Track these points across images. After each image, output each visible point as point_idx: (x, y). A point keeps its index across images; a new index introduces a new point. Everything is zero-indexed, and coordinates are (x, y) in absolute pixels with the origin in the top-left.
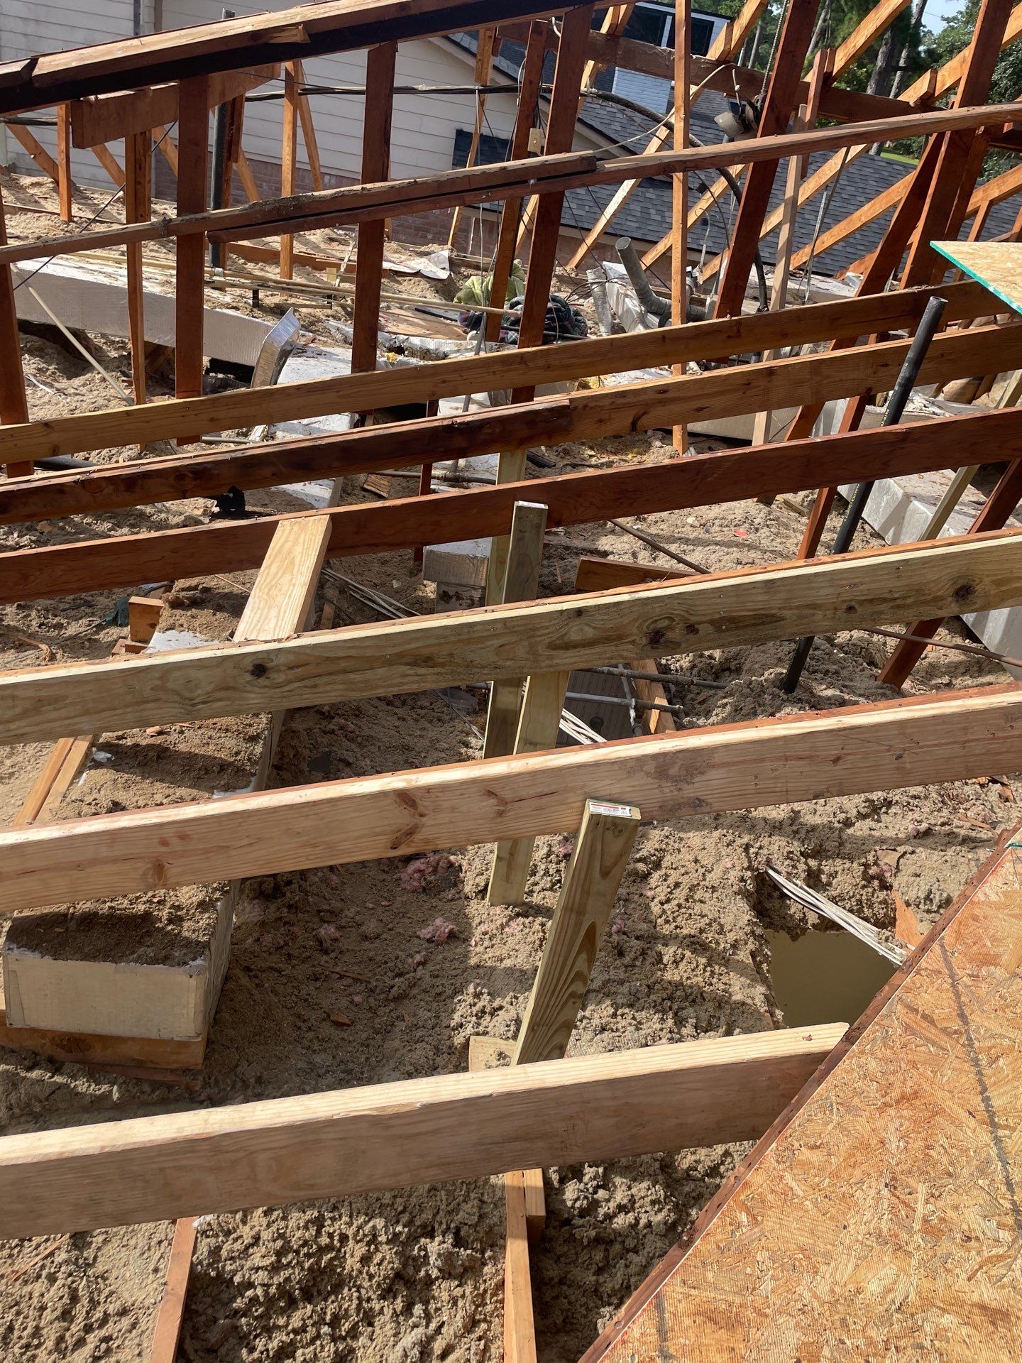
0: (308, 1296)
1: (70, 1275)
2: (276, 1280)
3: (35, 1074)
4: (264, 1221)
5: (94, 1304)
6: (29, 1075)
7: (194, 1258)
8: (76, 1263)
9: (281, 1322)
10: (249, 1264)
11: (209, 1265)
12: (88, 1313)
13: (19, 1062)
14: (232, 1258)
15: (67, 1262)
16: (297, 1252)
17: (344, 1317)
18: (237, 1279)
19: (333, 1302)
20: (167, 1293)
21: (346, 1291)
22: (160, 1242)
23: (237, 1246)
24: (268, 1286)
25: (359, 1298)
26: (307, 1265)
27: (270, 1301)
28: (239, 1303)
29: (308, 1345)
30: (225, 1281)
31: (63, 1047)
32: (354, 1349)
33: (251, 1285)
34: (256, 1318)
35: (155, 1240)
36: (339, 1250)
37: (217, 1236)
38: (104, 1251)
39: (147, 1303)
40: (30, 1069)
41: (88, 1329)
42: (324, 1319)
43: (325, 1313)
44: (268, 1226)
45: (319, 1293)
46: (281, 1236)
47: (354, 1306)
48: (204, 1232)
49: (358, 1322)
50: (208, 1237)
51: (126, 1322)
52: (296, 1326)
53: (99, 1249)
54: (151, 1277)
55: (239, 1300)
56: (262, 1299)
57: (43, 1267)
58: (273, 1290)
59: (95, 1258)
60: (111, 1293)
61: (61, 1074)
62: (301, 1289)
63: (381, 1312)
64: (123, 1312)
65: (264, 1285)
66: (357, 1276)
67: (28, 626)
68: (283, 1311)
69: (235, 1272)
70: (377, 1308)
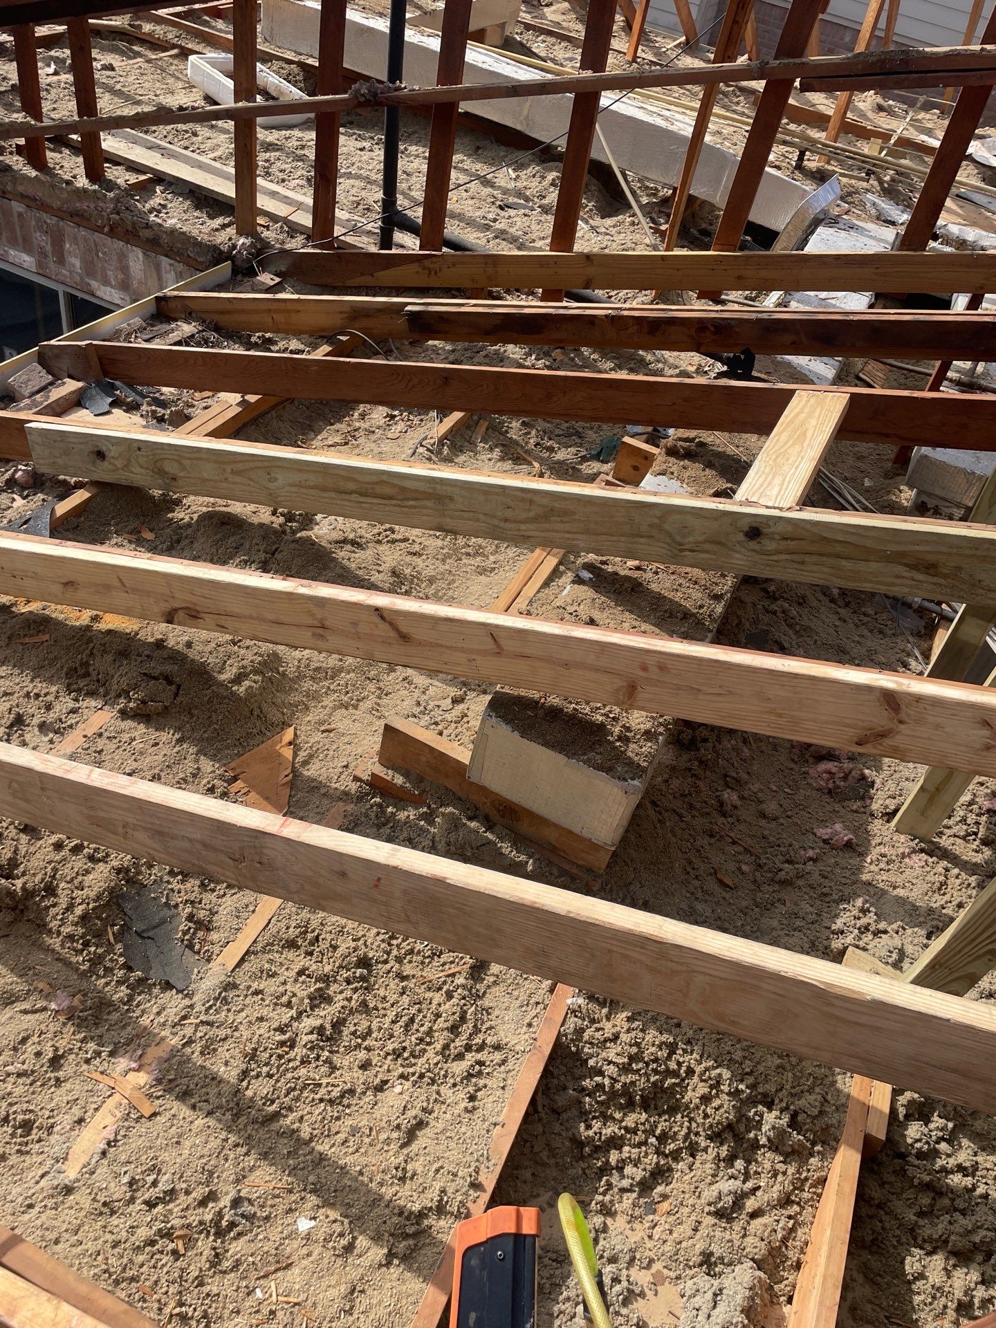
0: (645, 1106)
1: (464, 998)
2: (623, 1078)
3: (473, 824)
4: (626, 1026)
5: (477, 1030)
6: (468, 823)
7: (562, 1029)
8: (470, 991)
9: (618, 1115)
10: (604, 1054)
11: (572, 1040)
12: (471, 1035)
13: (464, 810)
14: (591, 1043)
15: (464, 986)
16: (647, 1064)
17: (671, 1138)
18: (591, 1063)
19: (665, 1120)
20: (535, 1048)
21: (679, 1116)
22: (538, 1003)
23: (598, 1035)
24: (616, 1080)
25: (689, 1128)
26: (652, 1079)
27: (613, 1095)
28: (587, 1083)
29: (634, 1146)
30: (580, 1059)
31: (498, 811)
32: (673, 1169)
33: (600, 1073)
34: (597, 1102)
35: (533, 1001)
36: (683, 1080)
37: (584, 1020)
38: (494, 990)
39: (518, 1048)
40: (470, 819)
41: (468, 1048)
42: (654, 1132)
43: (656, 1127)
44: (628, 1031)
45: (656, 1108)
46: (638, 1045)
47: (683, 1133)
48: (574, 1011)
49: (681, 1149)
50: (576, 1016)
51: (498, 1057)
52: (629, 1124)
53: (489, 987)
54: (525, 1029)
55: (588, 1081)
56: (607, 1089)
57: (445, 983)
58: (618, 1086)
59: (485, 993)
60: (491, 1028)
61: (492, 833)
62: (642, 1096)
63: (705, 1150)
64: (497, 1047)
65: (611, 1078)
66: (694, 1110)
67: (527, 443)
68: (621, 1108)
69: (591, 1056)
70: (703, 1144)
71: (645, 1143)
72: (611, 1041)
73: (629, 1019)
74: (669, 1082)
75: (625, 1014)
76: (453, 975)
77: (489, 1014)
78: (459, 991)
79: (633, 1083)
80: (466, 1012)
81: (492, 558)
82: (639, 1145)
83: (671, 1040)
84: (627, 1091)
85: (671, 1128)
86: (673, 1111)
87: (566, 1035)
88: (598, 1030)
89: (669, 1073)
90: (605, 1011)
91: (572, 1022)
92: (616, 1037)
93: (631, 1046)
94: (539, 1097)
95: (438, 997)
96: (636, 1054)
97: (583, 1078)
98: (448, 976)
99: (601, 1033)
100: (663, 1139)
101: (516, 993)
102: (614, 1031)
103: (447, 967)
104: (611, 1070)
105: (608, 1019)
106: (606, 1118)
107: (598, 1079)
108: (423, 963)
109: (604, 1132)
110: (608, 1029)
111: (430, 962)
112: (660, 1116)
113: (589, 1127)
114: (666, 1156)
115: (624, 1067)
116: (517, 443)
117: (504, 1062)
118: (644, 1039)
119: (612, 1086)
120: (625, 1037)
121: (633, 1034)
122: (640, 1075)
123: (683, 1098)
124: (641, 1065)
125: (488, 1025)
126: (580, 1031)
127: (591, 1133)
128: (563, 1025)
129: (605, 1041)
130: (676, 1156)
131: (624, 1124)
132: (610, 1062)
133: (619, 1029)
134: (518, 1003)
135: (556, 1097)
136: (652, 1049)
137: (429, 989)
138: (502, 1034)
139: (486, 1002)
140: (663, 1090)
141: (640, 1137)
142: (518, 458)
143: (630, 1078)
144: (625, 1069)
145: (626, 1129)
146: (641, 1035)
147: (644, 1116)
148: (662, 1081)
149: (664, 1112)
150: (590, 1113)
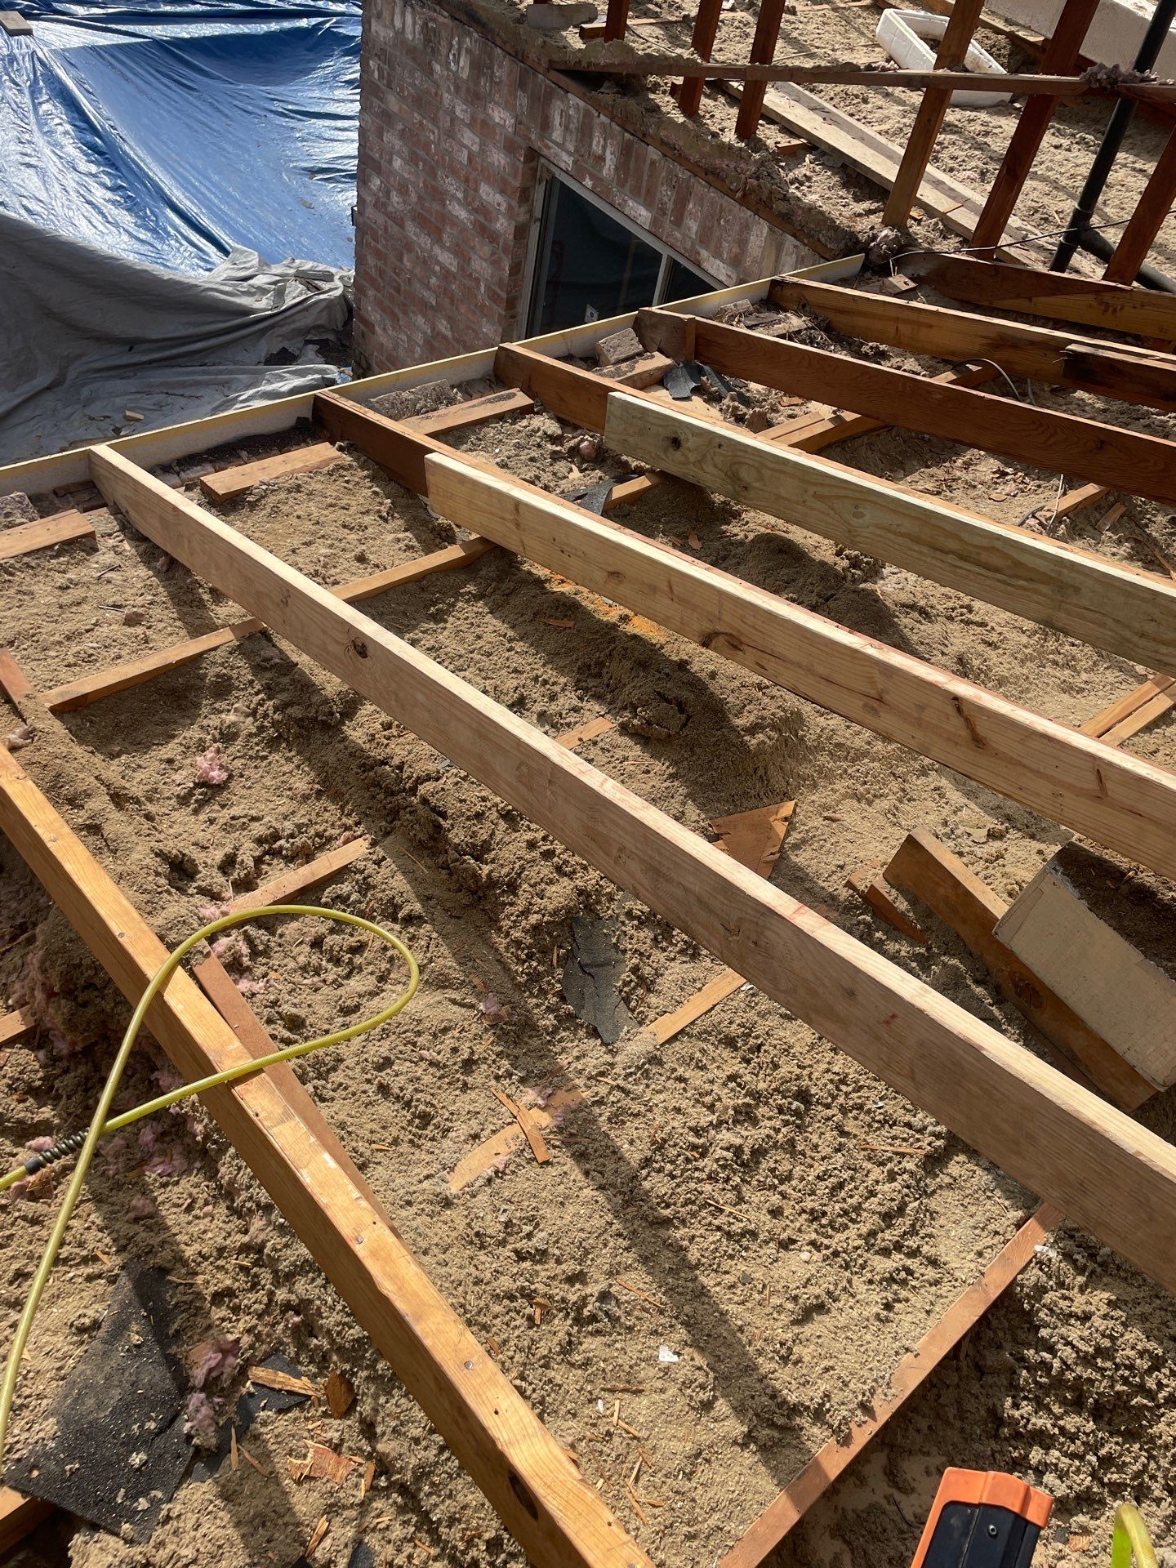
1: (908, 1187)
5: (913, 1231)
6: (973, 987)
7: (1020, 1277)
8: (918, 1181)
9: (1057, 1409)
10: (1063, 1330)
11: (1028, 1295)
12: (905, 1233)
13: (973, 969)
14: (1051, 1310)
15: (912, 1173)
16: (1117, 1367)
17: (1117, 1466)
18: (1044, 1332)
19: (1117, 1443)
20: (979, 1283)
21: (1137, 1446)
22: (997, 1233)
23: (1063, 1304)
24: (1068, 1367)
25: (1145, 1466)
26: (1118, 1388)
27: (1058, 1383)
28: (1030, 1353)
29: (1065, 1455)
31: (1016, 986)
33: (1052, 1350)
34: (1036, 1382)
37: (1050, 1278)
40: (977, 982)
42: (1097, 1449)
43: (1103, 1445)
44: (1105, 1317)
45: (1109, 1423)
46: (1112, 1338)
47: (1135, 1468)
48: (1040, 1263)
49: (1127, 1485)
50: (1041, 1269)
51: (931, 1273)
52: (1068, 1427)
53: (941, 1187)
54: (972, 1256)
55: (1032, 1351)
56: (1054, 1373)
57: (890, 1159)
58: (1070, 1376)
59: (934, 1192)
60: (931, 1236)
61: (1000, 1009)
62: (1096, 1401)
64: (933, 1262)
65: (1064, 1363)
71: (1081, 1458)
72: (1078, 1318)
73: (1110, 1303)
74: (1137, 1400)
75: (1106, 1295)
76: (903, 1155)
77: (933, 1219)
78: (905, 1176)
79: (1090, 1381)
80: (906, 1204)
81: (1084, 676)
82: (1073, 1456)
83: (1160, 1352)
84: (1078, 1385)
85: (1121, 1456)
86: (1131, 1436)
87: (1022, 1286)
88: (1064, 1298)
89: (1142, 1389)
90: (1081, 1279)
91: (1034, 1275)
92: (1086, 1317)
93: (1103, 1336)
94: (965, 1344)
95: (877, 1173)
96: (1107, 1349)
97: (1029, 1346)
98: (897, 1154)
99: (1067, 1303)
100: (1107, 1462)
101: (973, 1209)
102: (1087, 1308)
103: (898, 1142)
104: (1067, 1353)
105: (1082, 1290)
106: (1040, 1406)
107: (1047, 1356)
108: (870, 1126)
109: (1033, 1420)
110: (1079, 1303)
111: (878, 1129)
112: (1112, 1434)
113: (1016, 1406)
114: (1103, 1485)
115: (1085, 1358)
116: (1155, 542)
117: (936, 1283)
118: (1122, 1335)
119: (1062, 1372)
120: (1097, 1321)
121: (1111, 1324)
122: (1103, 1376)
123: (1151, 1427)
124: (1108, 1364)
125: (929, 1230)
126: (1041, 1290)
127: (1017, 1414)
128: (1021, 1272)
129: (1071, 1315)
130: (1116, 1490)
131: (1061, 1423)
132: (1068, 1343)
133: (1093, 1309)
134: (972, 1222)
135: (987, 1353)
136: (1132, 1353)
137: (869, 1159)
138: (942, 1249)
139: (933, 1203)
140: (1128, 1408)
141: (1076, 1447)
142: (1151, 562)
143: (1088, 1373)
144: (1086, 1360)
145: (1062, 1429)
146: (1120, 1328)
147: (1091, 1426)
148: (1131, 1396)
149: (1119, 1433)
150: (1023, 1390)
